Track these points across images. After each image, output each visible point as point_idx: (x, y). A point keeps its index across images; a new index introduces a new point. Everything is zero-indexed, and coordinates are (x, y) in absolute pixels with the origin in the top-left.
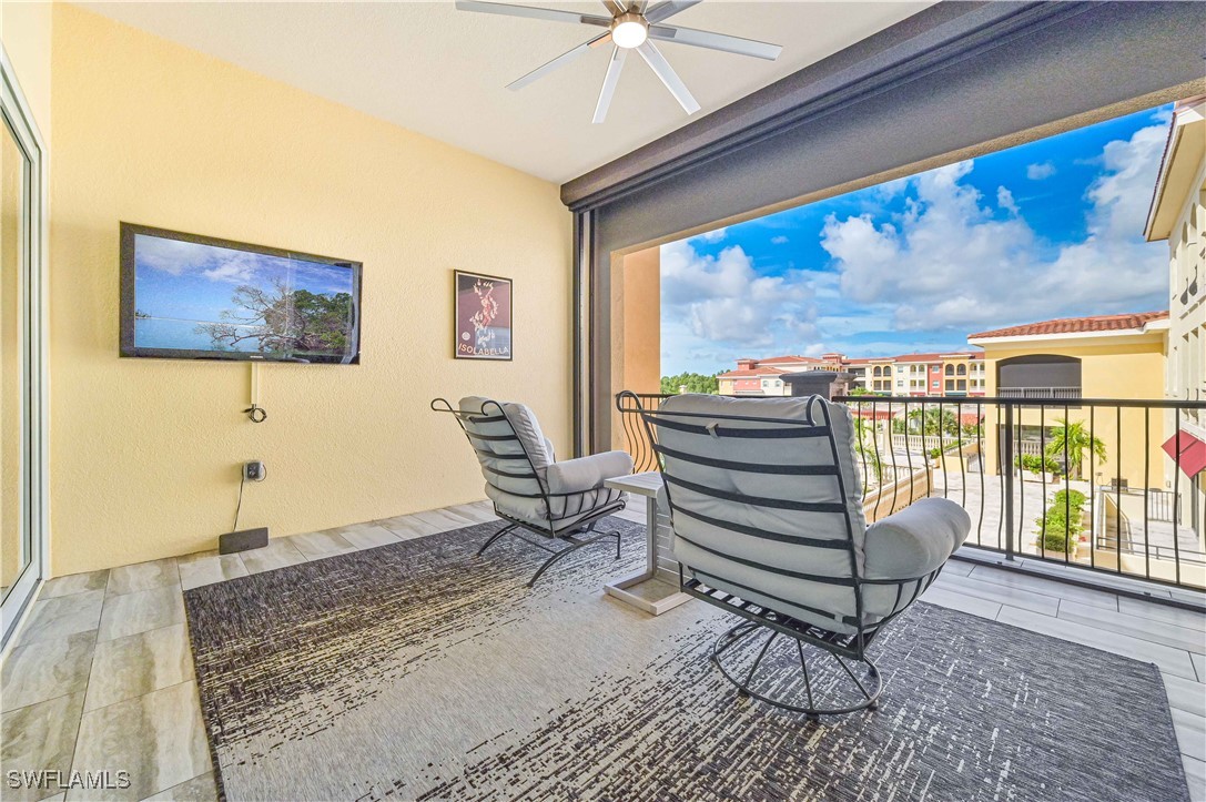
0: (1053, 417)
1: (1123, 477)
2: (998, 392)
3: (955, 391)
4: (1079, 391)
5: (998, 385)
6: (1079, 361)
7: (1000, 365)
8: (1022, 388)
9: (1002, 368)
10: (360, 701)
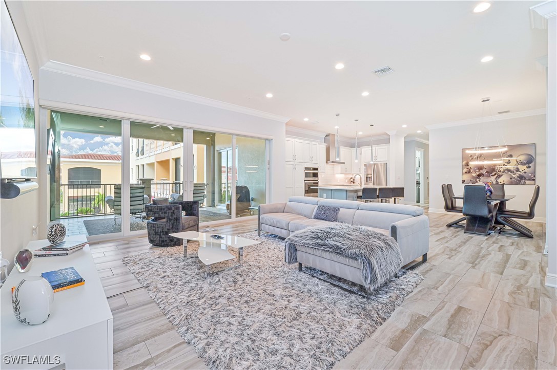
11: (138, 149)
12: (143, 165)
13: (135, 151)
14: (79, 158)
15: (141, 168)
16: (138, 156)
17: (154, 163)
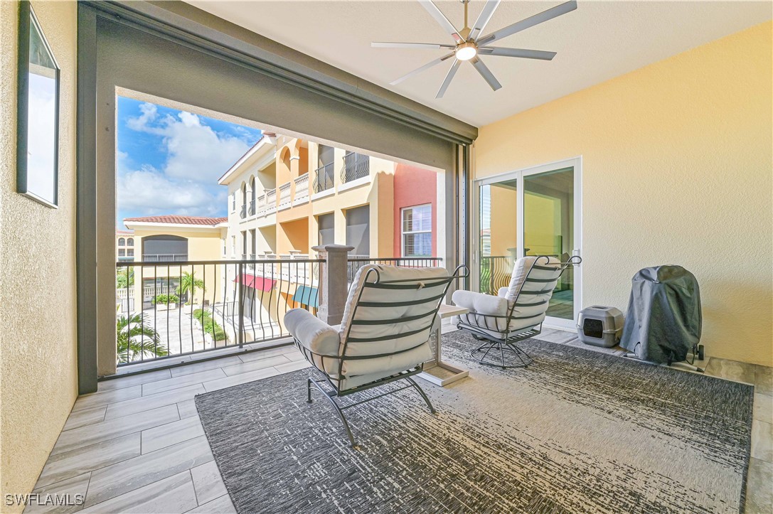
0: (175, 271)
1: (206, 299)
2: (143, 257)
3: (126, 256)
4: (187, 256)
5: (143, 252)
6: (187, 240)
7: (144, 239)
8: (158, 255)
9: (145, 242)
10: (624, 466)
11: (244, 207)
12: (253, 232)
13: (239, 209)
14: (157, 221)
15: (249, 235)
16: (245, 216)
17: (275, 226)
